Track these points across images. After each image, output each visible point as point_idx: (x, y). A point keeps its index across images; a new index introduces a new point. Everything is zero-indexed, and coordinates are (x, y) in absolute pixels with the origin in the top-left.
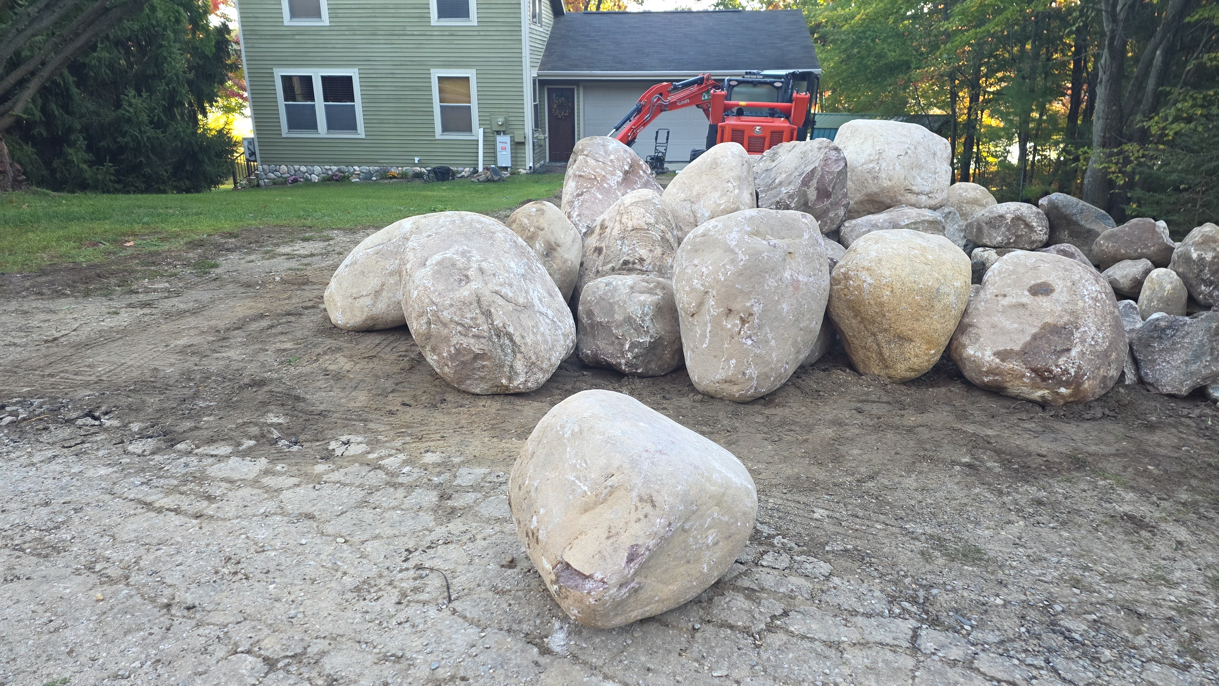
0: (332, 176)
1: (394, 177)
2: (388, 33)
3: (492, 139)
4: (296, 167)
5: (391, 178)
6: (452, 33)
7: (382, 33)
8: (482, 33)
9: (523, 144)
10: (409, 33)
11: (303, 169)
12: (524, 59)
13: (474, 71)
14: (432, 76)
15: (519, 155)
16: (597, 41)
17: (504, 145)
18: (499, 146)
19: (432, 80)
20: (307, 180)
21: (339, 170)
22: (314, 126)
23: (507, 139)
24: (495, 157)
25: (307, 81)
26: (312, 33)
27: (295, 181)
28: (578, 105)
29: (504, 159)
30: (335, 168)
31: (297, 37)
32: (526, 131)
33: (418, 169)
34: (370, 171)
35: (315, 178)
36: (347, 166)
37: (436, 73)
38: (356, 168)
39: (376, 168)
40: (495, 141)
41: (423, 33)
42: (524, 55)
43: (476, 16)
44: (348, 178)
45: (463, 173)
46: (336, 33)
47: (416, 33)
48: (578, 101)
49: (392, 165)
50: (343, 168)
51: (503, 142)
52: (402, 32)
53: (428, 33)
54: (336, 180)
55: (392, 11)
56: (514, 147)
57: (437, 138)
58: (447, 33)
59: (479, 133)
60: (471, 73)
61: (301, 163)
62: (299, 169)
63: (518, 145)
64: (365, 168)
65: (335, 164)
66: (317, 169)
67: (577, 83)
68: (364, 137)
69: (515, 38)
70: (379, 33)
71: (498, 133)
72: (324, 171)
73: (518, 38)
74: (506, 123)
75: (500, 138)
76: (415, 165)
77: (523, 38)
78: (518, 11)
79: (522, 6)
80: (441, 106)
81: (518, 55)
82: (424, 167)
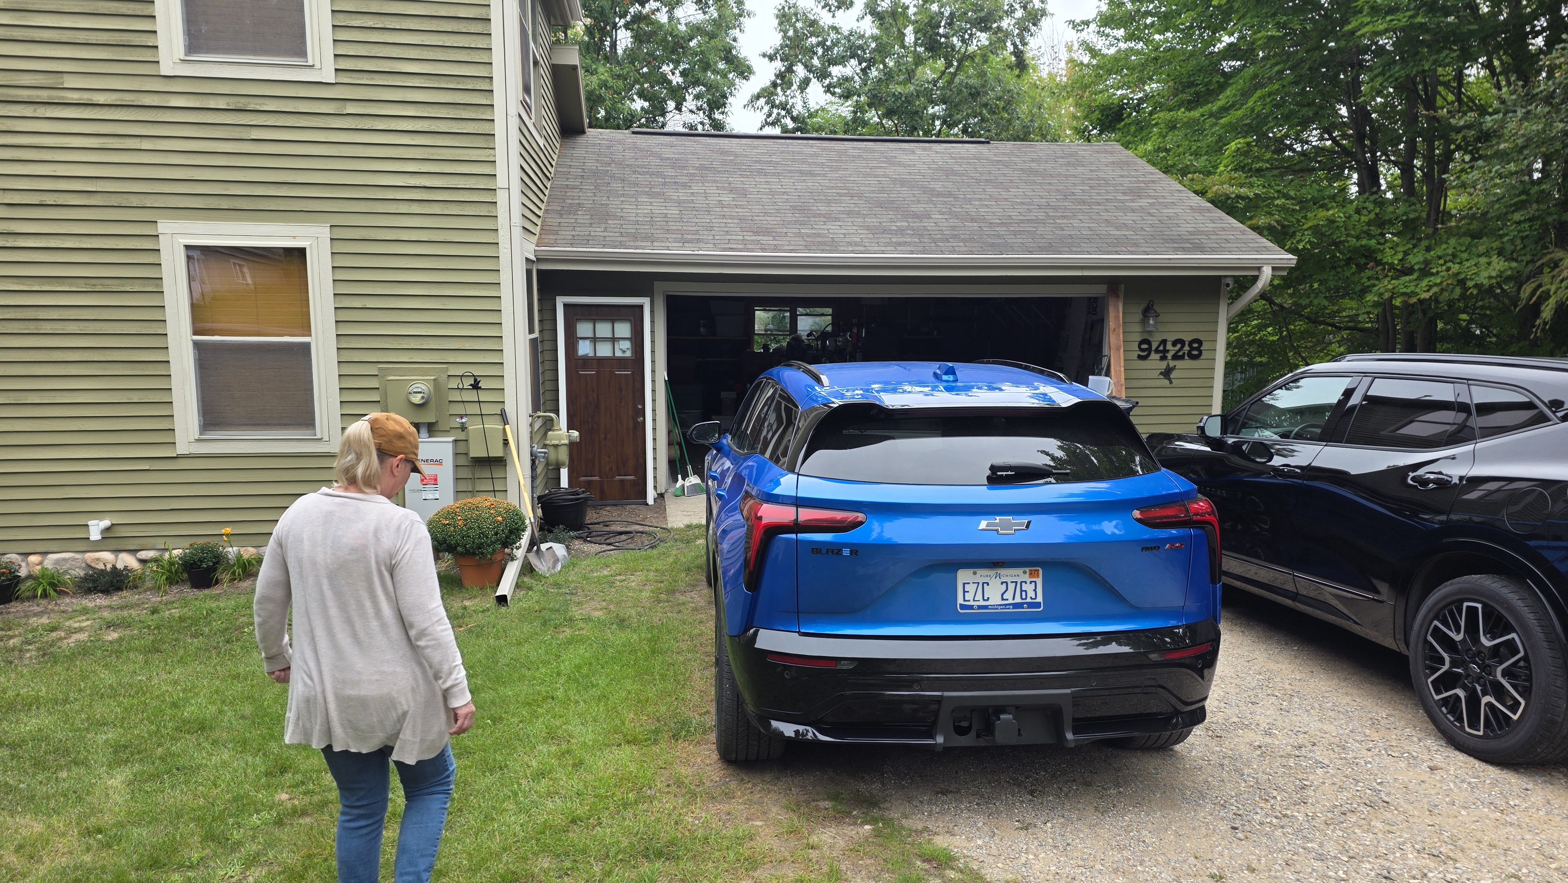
6: (241, 103)
8: (351, 108)
10: (74, 97)
12: (500, 201)
13: (323, 232)
14: (163, 244)
19: (165, 258)
23: (441, 449)
33: (104, 557)
37: (179, 237)
41: (128, 99)
42: (501, 184)
43: (329, 50)
47: (101, 98)
52: (44, 95)
53: (147, 100)
57: (182, 448)
58: (221, 104)
60: (312, 237)
63: (479, 468)
67: (649, 288)
69: (470, 128)
73: (482, 128)
74: (439, 397)
76: (97, 547)
77: (499, 129)
78: (480, 43)
79: (495, 27)
80: (196, 344)
81: (482, 184)
82: (133, 552)
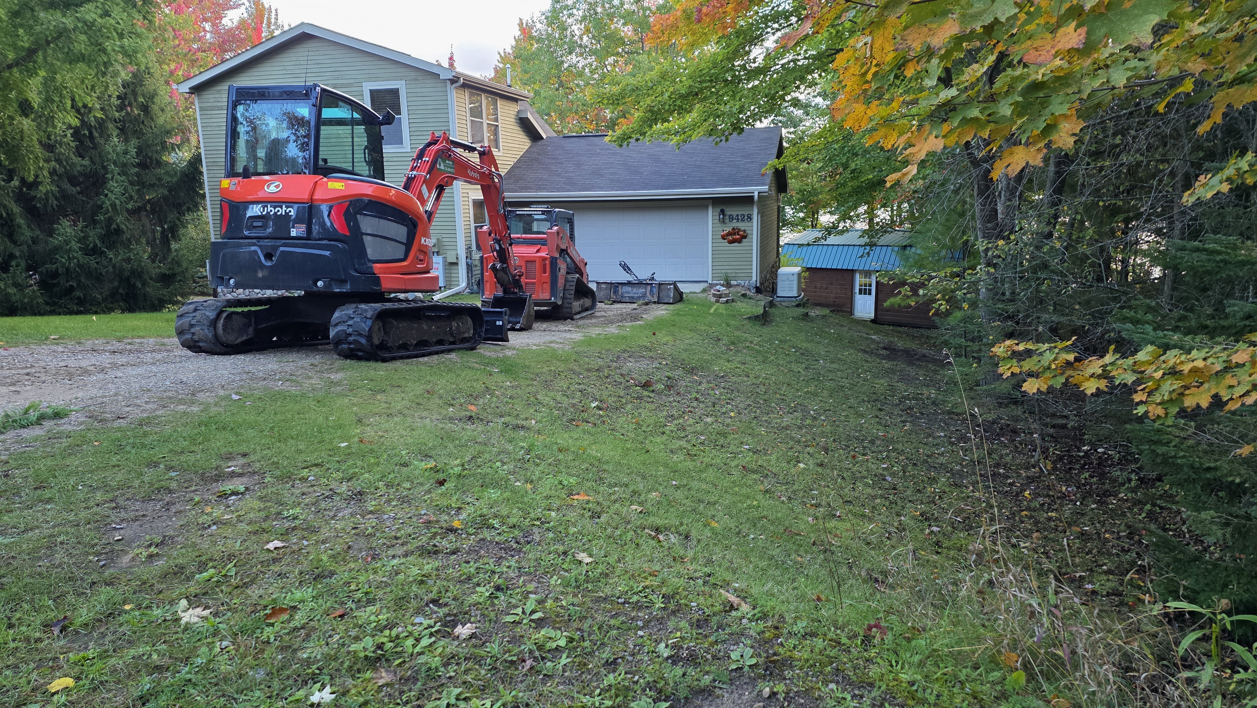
6: (388, 159)
9: (456, 264)
15: (453, 275)
17: (437, 266)
23: (439, 259)
32: (459, 253)
43: (409, 142)
51: (435, 263)
56: (447, 267)
63: (451, 265)
74: (439, 244)
79: (451, 132)
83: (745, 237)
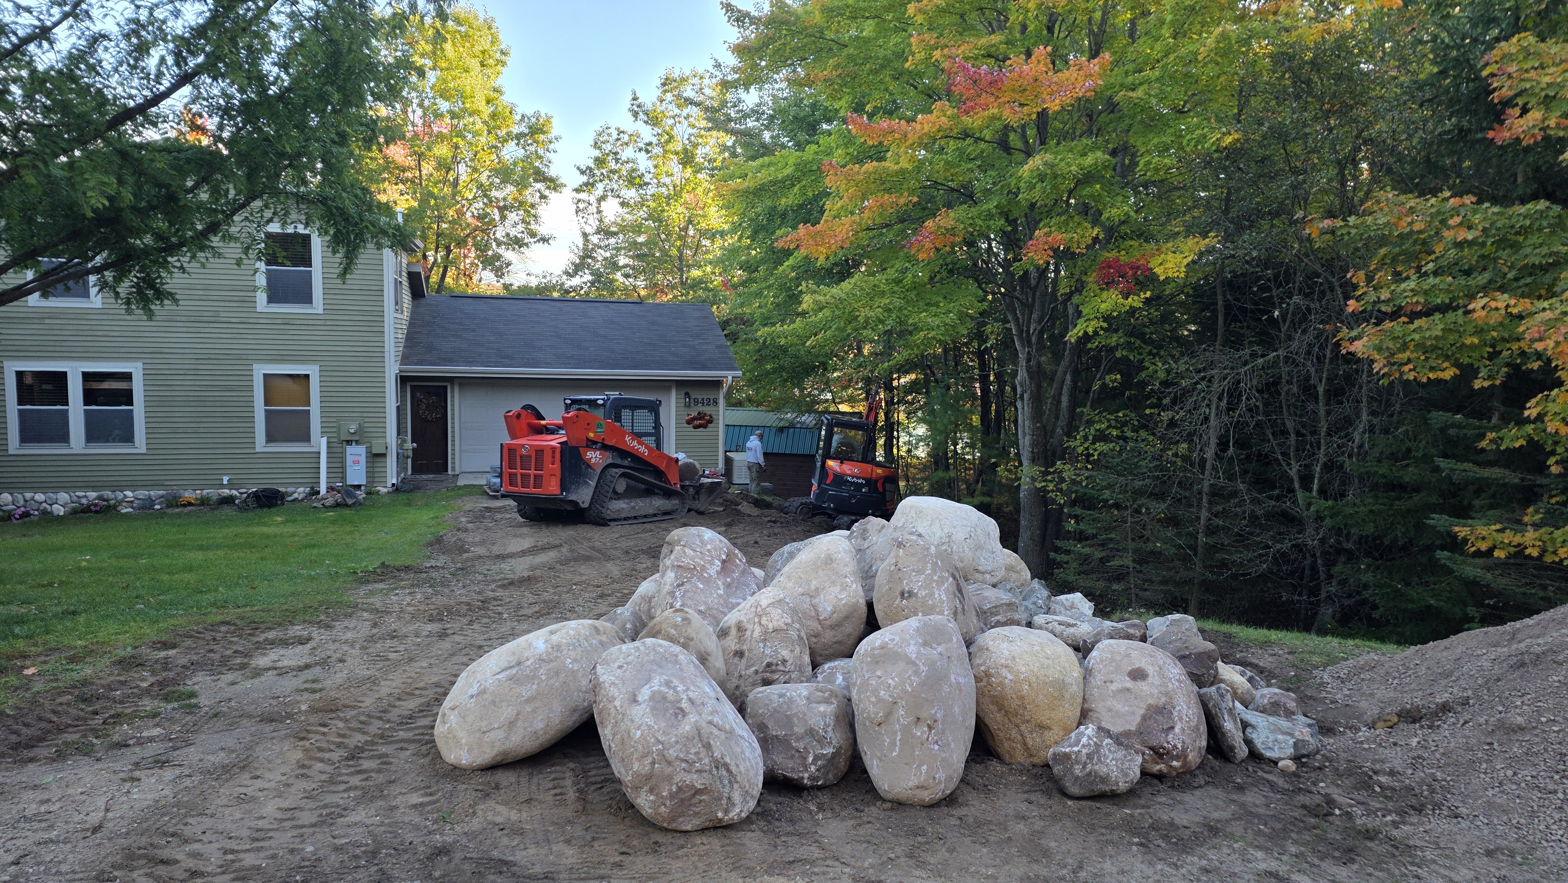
0: (89, 506)
1: (190, 504)
2: (192, 319)
3: (339, 450)
4: (28, 495)
5: (184, 506)
6: (287, 321)
7: (184, 319)
8: (329, 323)
9: (383, 456)
10: (223, 320)
11: (40, 497)
12: (386, 355)
13: (317, 368)
14: (255, 373)
15: (377, 470)
16: (474, 331)
17: (356, 458)
18: (349, 460)
19: (255, 378)
20: (45, 513)
21: (100, 498)
22: (63, 437)
23: (361, 450)
24: (344, 473)
25: (60, 378)
26: (73, 316)
27: (26, 514)
28: (453, 405)
29: (356, 474)
30: (92, 495)
31: (47, 321)
32: (388, 440)
33: (227, 491)
34: (150, 497)
35: (59, 510)
36: (114, 491)
37: (260, 370)
38: (129, 493)
39: (161, 492)
40: (343, 454)
41: (244, 320)
42: (387, 349)
43: (321, 302)
44: (115, 507)
45: (296, 495)
46: (111, 317)
47: (234, 320)
48: (453, 401)
49: (185, 488)
50: (107, 494)
51: (356, 456)
52: (212, 319)
53: (252, 321)
54: (96, 512)
55: (200, 293)
56: (370, 460)
57: (258, 450)
58: (279, 321)
59: (320, 443)
60: (312, 370)
61: (35, 489)
62: (33, 499)
63: (376, 457)
64: (142, 493)
65: (94, 488)
66: (63, 497)
67: (451, 380)
68: (145, 451)
69: (375, 329)
70: (179, 318)
71: (349, 442)
72: (75, 499)
73: (380, 329)
74: (360, 430)
75: (350, 450)
76: (223, 487)
77: (386, 330)
78: (379, 298)
79: (386, 293)
80: (266, 410)
81: (379, 349)
82: (237, 489)
83: (710, 422)
